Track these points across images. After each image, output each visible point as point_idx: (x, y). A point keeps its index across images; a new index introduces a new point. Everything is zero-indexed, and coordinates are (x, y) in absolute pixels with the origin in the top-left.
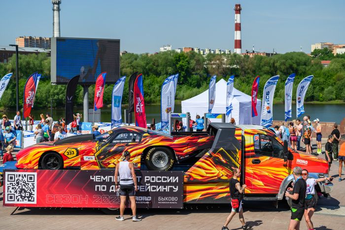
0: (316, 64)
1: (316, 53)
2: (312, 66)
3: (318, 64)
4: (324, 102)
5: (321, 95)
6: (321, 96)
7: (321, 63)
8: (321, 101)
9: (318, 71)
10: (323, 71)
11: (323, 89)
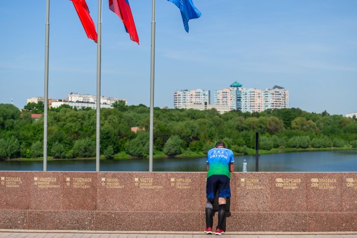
0: (26, 117)
1: (30, 107)
2: (22, 119)
3: (27, 117)
4: (31, 159)
5: (28, 150)
6: (28, 152)
7: (31, 116)
8: (28, 158)
9: (27, 125)
10: (32, 125)
11: (30, 144)
